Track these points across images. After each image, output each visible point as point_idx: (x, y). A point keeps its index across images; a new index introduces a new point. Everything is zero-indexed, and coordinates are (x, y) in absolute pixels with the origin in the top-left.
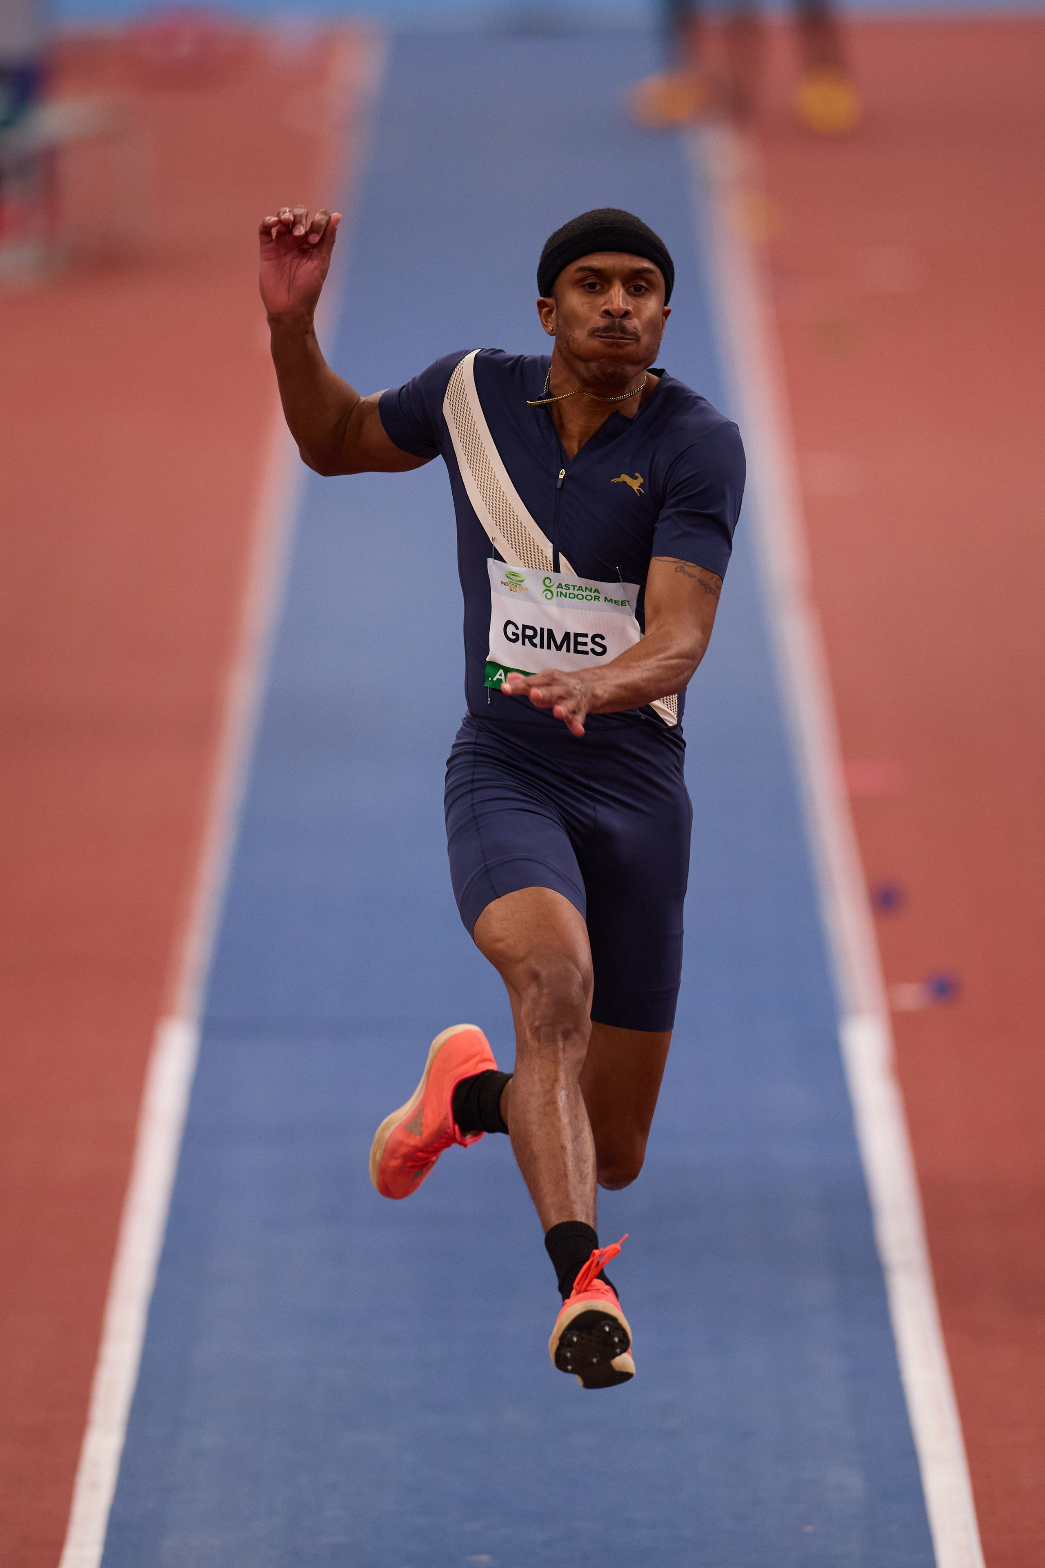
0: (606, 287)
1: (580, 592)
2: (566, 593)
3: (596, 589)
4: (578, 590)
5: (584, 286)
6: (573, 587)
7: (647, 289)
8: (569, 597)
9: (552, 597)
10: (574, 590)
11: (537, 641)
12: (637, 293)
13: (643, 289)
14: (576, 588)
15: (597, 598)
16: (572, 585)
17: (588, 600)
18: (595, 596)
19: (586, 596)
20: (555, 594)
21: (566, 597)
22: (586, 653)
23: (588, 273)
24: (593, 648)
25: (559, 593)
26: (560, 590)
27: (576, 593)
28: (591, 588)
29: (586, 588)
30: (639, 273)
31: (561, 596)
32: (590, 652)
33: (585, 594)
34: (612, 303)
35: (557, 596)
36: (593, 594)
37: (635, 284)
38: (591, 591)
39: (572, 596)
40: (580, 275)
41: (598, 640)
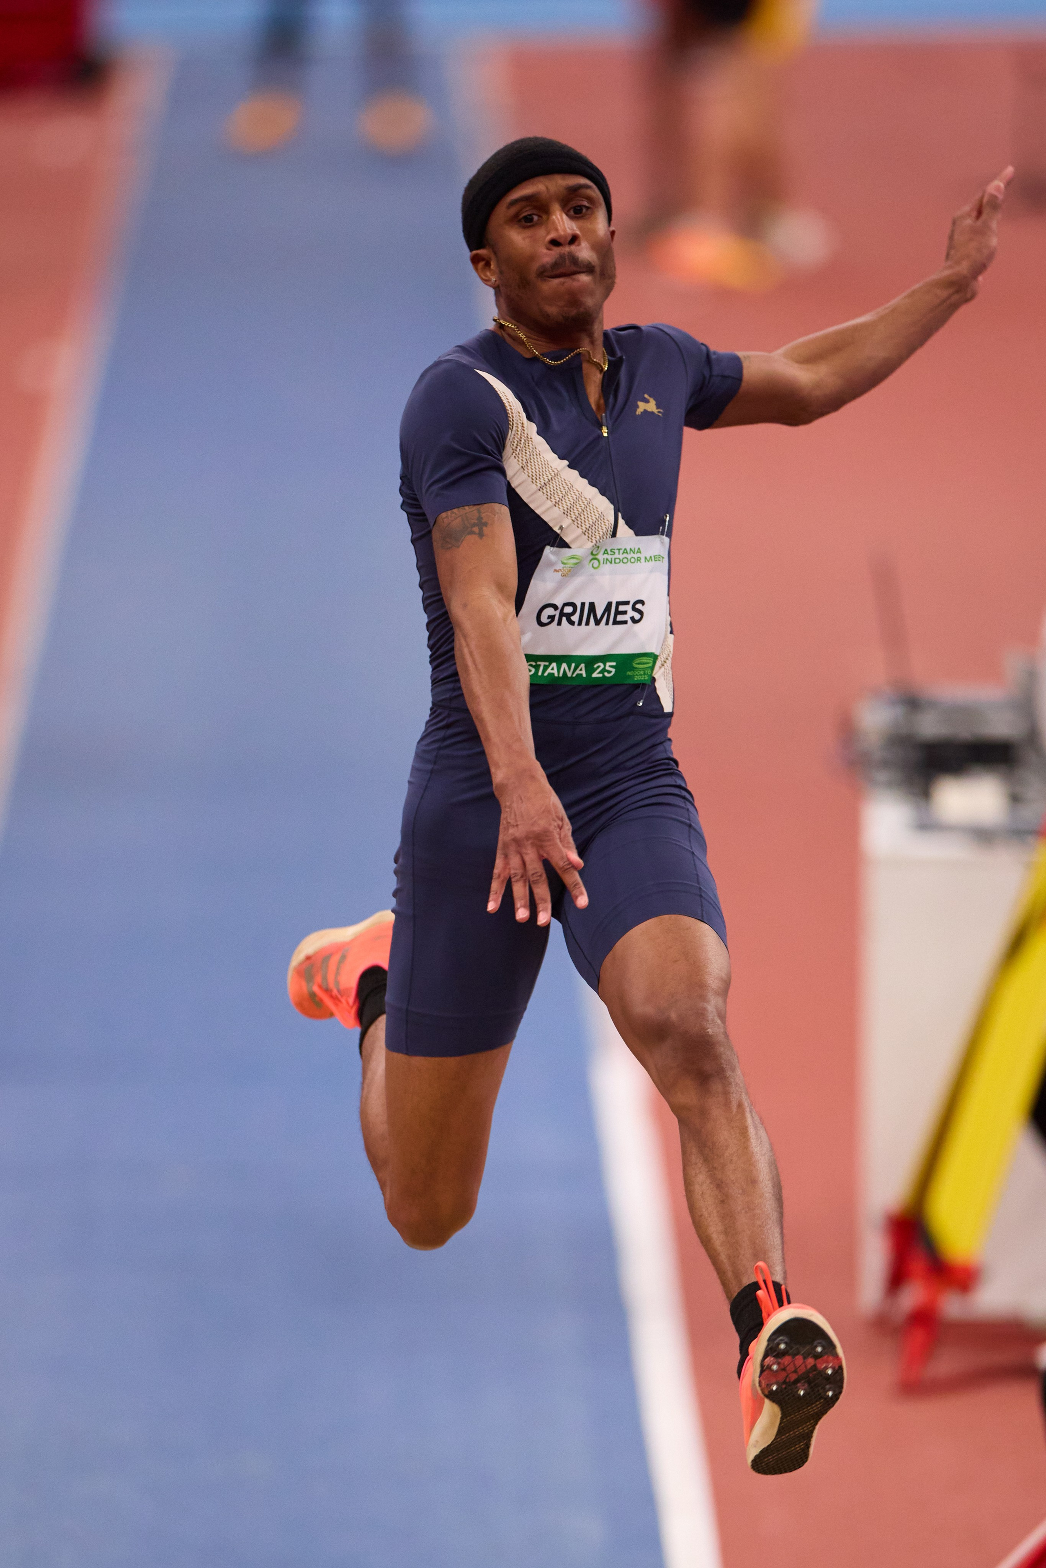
0: (544, 217)
1: (625, 555)
2: (611, 559)
3: (639, 549)
4: (623, 554)
5: (520, 221)
6: (618, 551)
7: (587, 208)
8: (615, 563)
9: (599, 563)
10: (619, 554)
11: (575, 618)
12: (578, 216)
13: (584, 210)
14: (621, 552)
15: (639, 559)
16: (617, 549)
17: (633, 563)
18: (638, 558)
19: (631, 558)
20: (602, 561)
21: (611, 563)
22: (625, 622)
23: (524, 203)
24: (633, 617)
25: (605, 559)
26: (606, 556)
27: (621, 556)
28: (635, 549)
29: (631, 549)
30: (574, 191)
31: (606, 563)
32: (630, 622)
33: (629, 556)
34: (557, 230)
35: (603, 563)
36: (636, 556)
37: (574, 205)
38: (634, 553)
39: (617, 561)
40: (513, 210)
41: (639, 606)
